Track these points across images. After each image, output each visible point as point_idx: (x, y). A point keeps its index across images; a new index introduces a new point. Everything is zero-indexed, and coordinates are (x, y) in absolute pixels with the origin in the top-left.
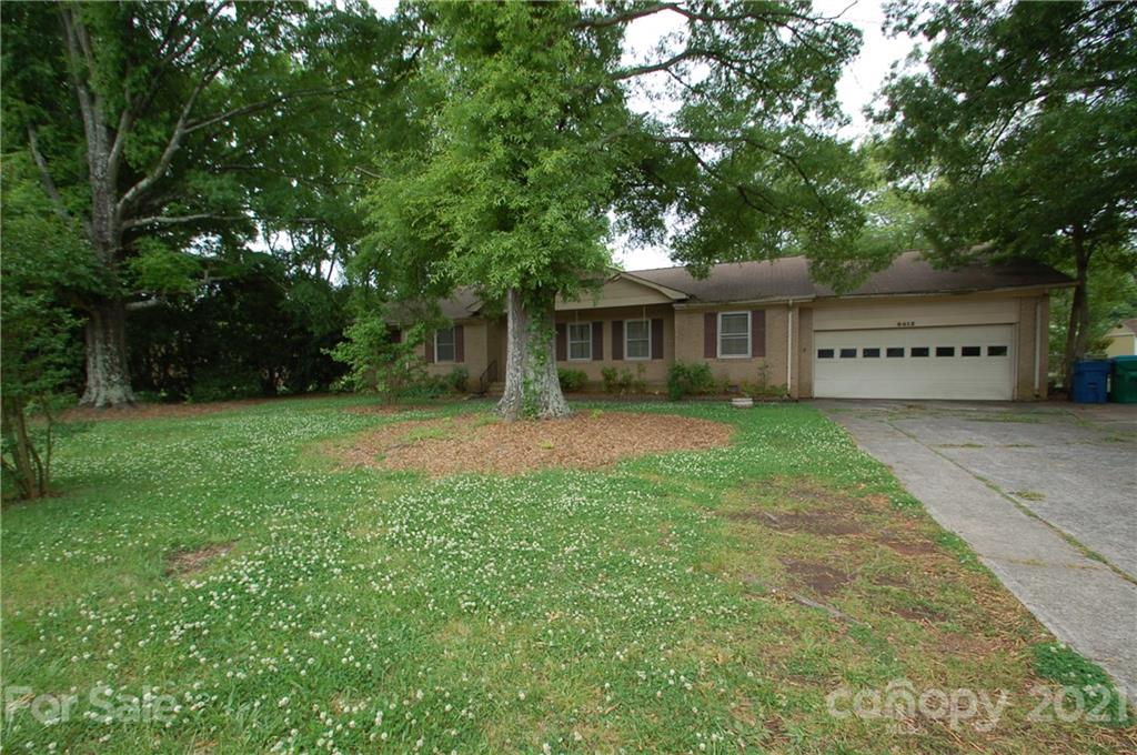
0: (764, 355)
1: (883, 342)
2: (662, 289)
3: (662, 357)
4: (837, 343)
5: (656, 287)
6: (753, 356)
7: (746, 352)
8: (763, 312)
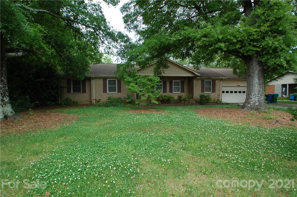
0: (215, 92)
1: (233, 90)
2: (194, 72)
3: (184, 92)
4: (225, 89)
5: (193, 71)
6: (212, 92)
7: (210, 91)
8: (215, 81)
